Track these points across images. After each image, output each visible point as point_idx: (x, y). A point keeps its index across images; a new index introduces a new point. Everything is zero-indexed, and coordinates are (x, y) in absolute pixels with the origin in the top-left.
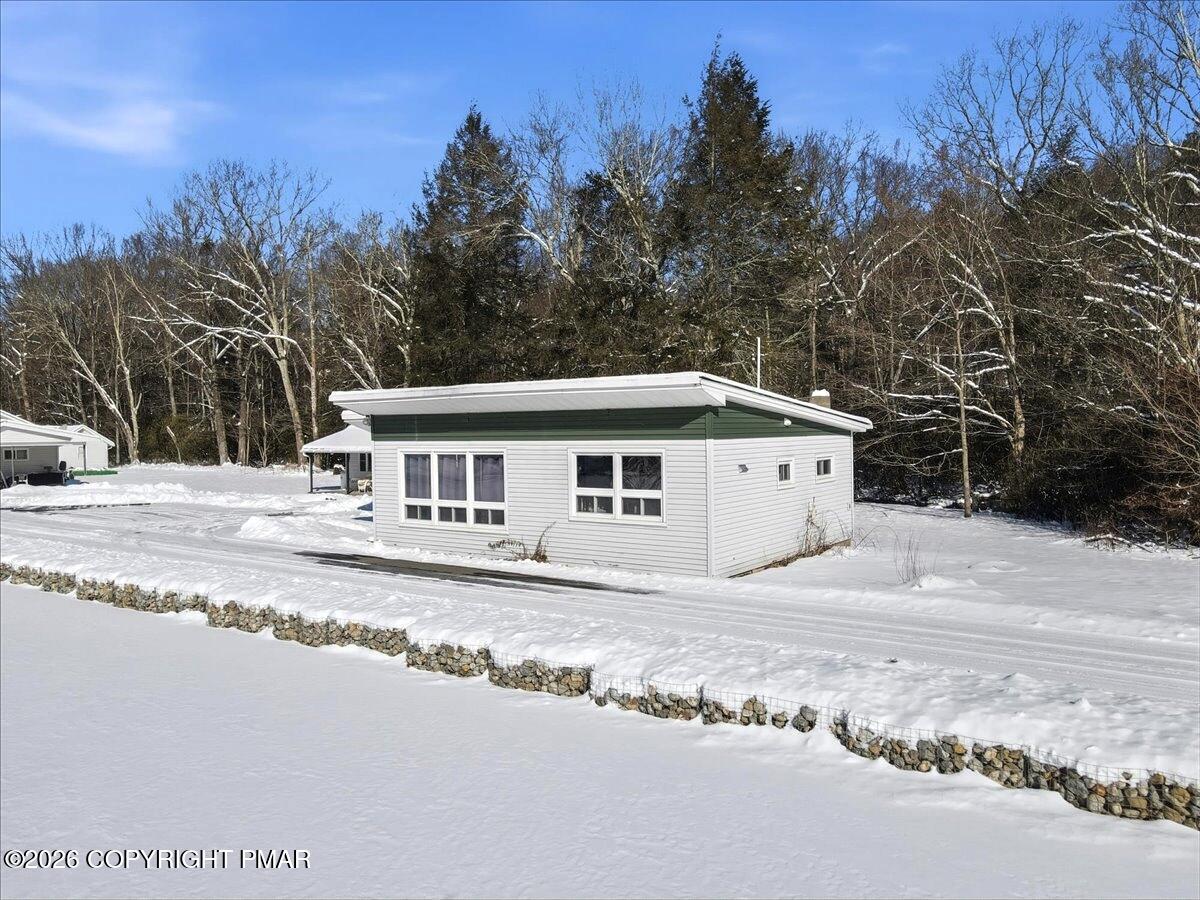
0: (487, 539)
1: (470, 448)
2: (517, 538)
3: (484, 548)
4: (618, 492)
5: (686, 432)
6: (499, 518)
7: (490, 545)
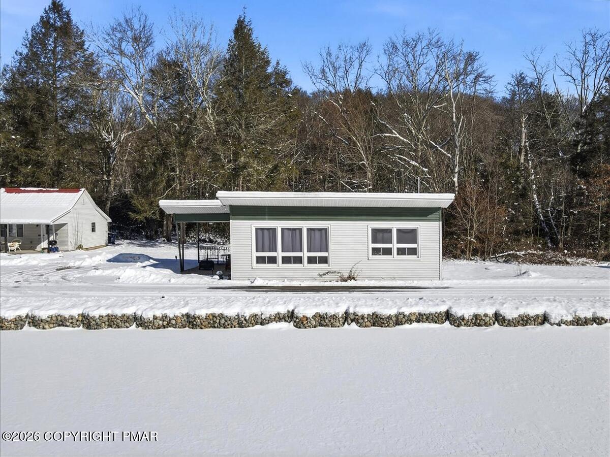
0: (317, 272)
1: (305, 225)
2: (337, 270)
3: (315, 276)
4: (395, 246)
5: (429, 218)
6: (324, 260)
7: (319, 275)
